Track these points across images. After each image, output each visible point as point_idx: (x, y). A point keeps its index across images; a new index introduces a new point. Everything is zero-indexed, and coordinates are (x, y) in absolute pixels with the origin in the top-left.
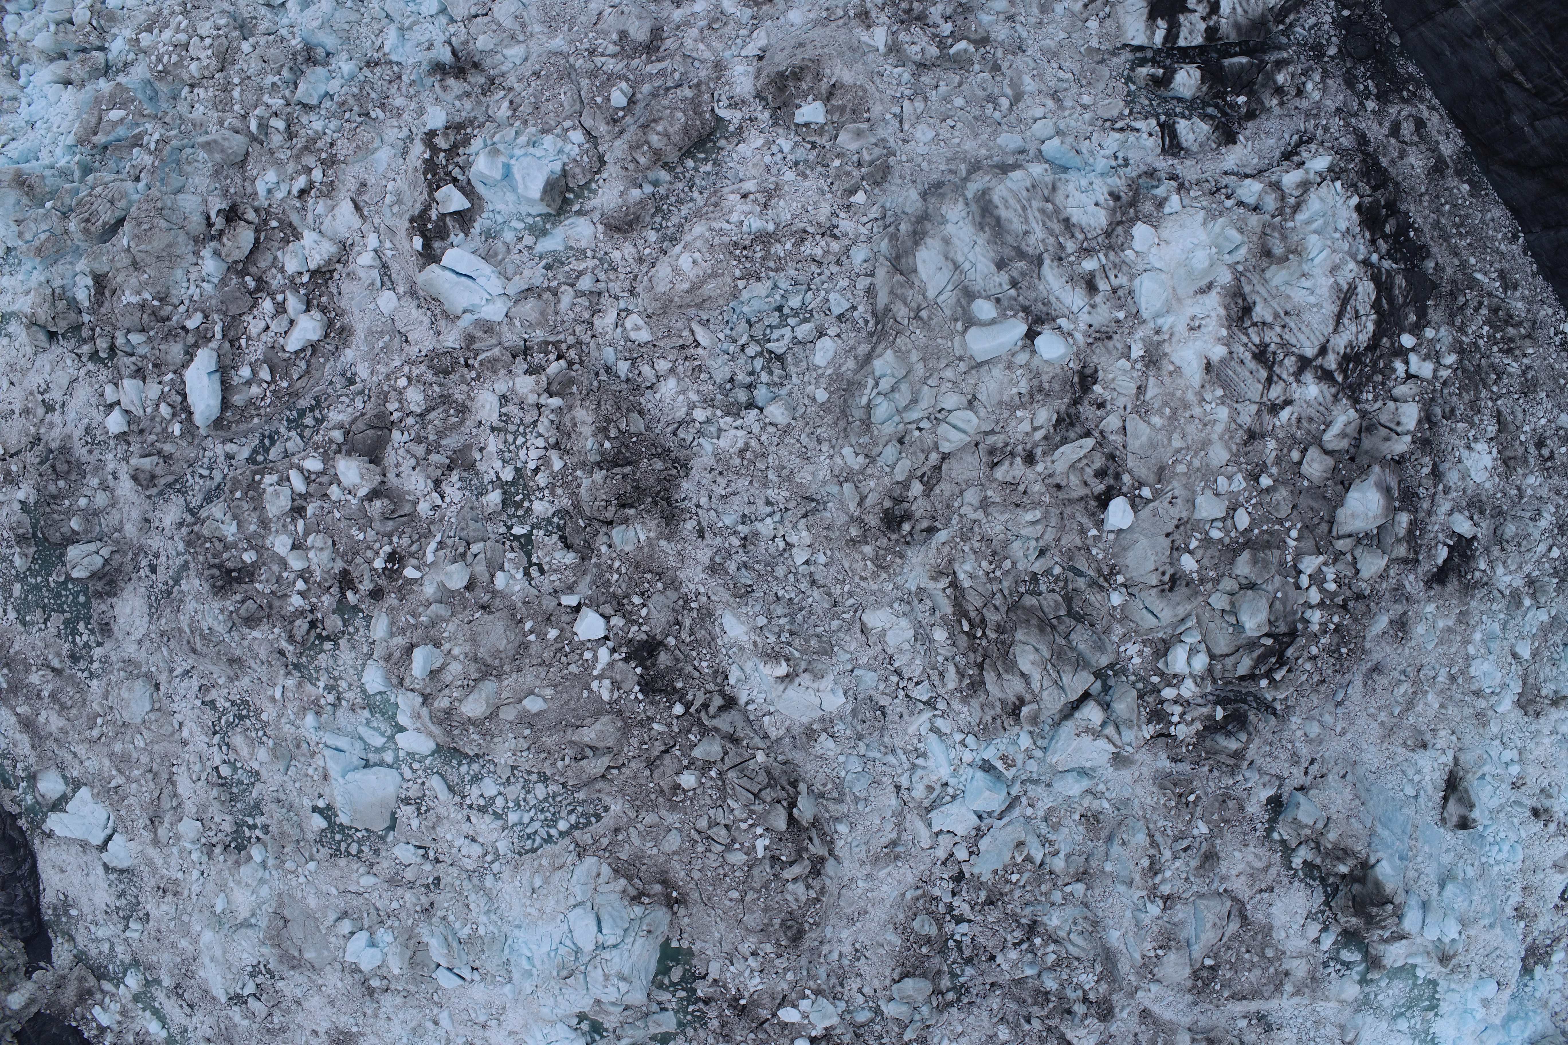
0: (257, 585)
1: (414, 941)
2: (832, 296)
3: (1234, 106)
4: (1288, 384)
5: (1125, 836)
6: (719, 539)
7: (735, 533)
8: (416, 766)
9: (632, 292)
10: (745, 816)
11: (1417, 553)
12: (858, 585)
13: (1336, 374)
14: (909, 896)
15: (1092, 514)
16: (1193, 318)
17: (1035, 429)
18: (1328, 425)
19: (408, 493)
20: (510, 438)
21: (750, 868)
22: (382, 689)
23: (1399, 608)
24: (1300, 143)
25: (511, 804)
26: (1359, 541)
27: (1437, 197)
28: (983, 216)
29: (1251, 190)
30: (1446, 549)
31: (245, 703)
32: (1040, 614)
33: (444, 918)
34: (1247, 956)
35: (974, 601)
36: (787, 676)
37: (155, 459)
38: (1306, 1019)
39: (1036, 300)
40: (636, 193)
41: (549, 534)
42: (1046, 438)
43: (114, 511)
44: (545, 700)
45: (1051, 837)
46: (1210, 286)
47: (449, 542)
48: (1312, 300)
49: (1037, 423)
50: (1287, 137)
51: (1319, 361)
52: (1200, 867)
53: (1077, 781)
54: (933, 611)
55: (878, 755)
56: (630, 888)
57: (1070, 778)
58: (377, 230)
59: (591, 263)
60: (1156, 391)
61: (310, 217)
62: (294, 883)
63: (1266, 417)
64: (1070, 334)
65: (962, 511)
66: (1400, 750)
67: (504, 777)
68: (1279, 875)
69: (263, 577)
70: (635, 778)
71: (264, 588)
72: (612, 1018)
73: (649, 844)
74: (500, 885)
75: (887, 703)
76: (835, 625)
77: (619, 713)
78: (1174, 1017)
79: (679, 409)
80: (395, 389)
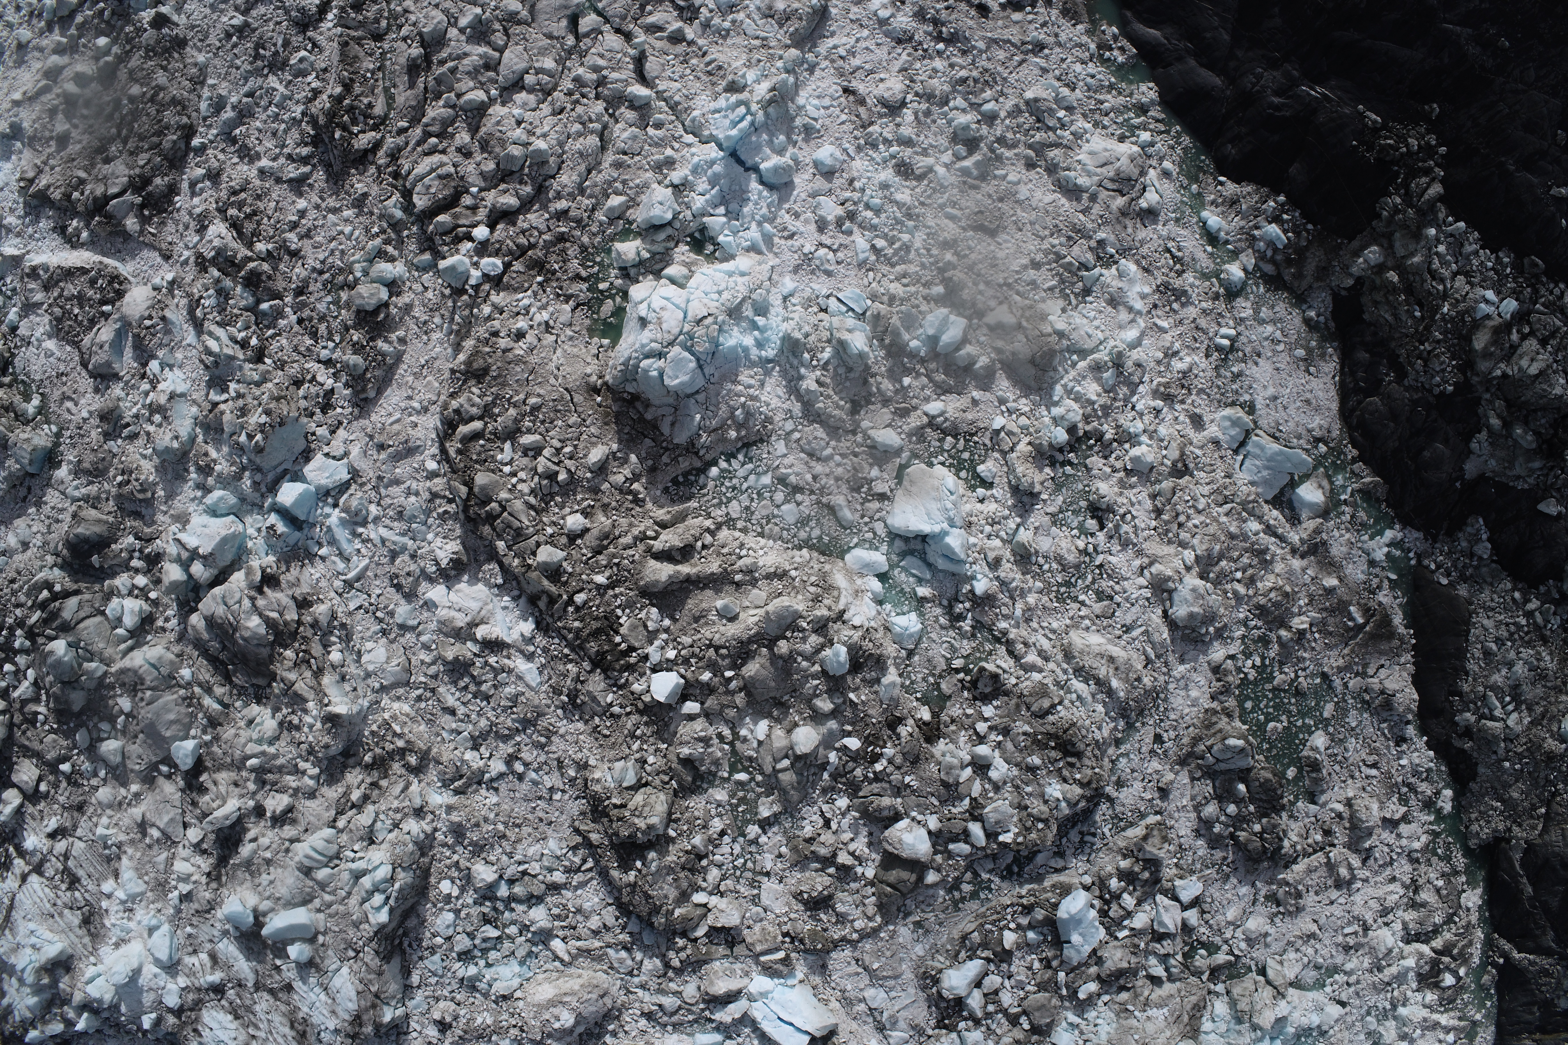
0: (1030, 731)
1: (886, 343)
2: (441, 972)
4: (51, 853)
5: (176, 446)
6: (542, 758)
7: (526, 765)
8: (870, 535)
9: (628, 991)
10: (520, 487)
13: (15, 855)
14: (372, 395)
15: (208, 753)
16: (130, 919)
17: (255, 840)
18: (18, 811)
19: (857, 818)
20: (750, 865)
21: (518, 430)
22: (896, 619)
25: (768, 495)
32: (247, 669)
34: (77, 311)
35: (304, 689)
36: (477, 625)
37: (1141, 856)
38: (31, 236)
39: (259, 953)
42: (247, 831)
43: (1199, 799)
44: (717, 610)
46: (116, 946)
47: (813, 770)
48: (33, 926)
49: (253, 845)
51: (27, 869)
52: (113, 409)
53: (218, 504)
54: (343, 679)
55: (398, 539)
56: (641, 410)
57: (222, 508)
59: (667, 1020)
60: (158, 860)
62: (1023, 401)
63: (68, 824)
64: (227, 921)
67: (771, 527)
68: (52, 390)
69: (1022, 738)
70: (631, 525)
71: (1022, 727)
72: (679, 258)
73: (621, 454)
74: (786, 407)
75: (389, 589)
76: (434, 670)
77: (643, 594)
78: (143, 248)
79: (581, 884)
80: (868, 918)
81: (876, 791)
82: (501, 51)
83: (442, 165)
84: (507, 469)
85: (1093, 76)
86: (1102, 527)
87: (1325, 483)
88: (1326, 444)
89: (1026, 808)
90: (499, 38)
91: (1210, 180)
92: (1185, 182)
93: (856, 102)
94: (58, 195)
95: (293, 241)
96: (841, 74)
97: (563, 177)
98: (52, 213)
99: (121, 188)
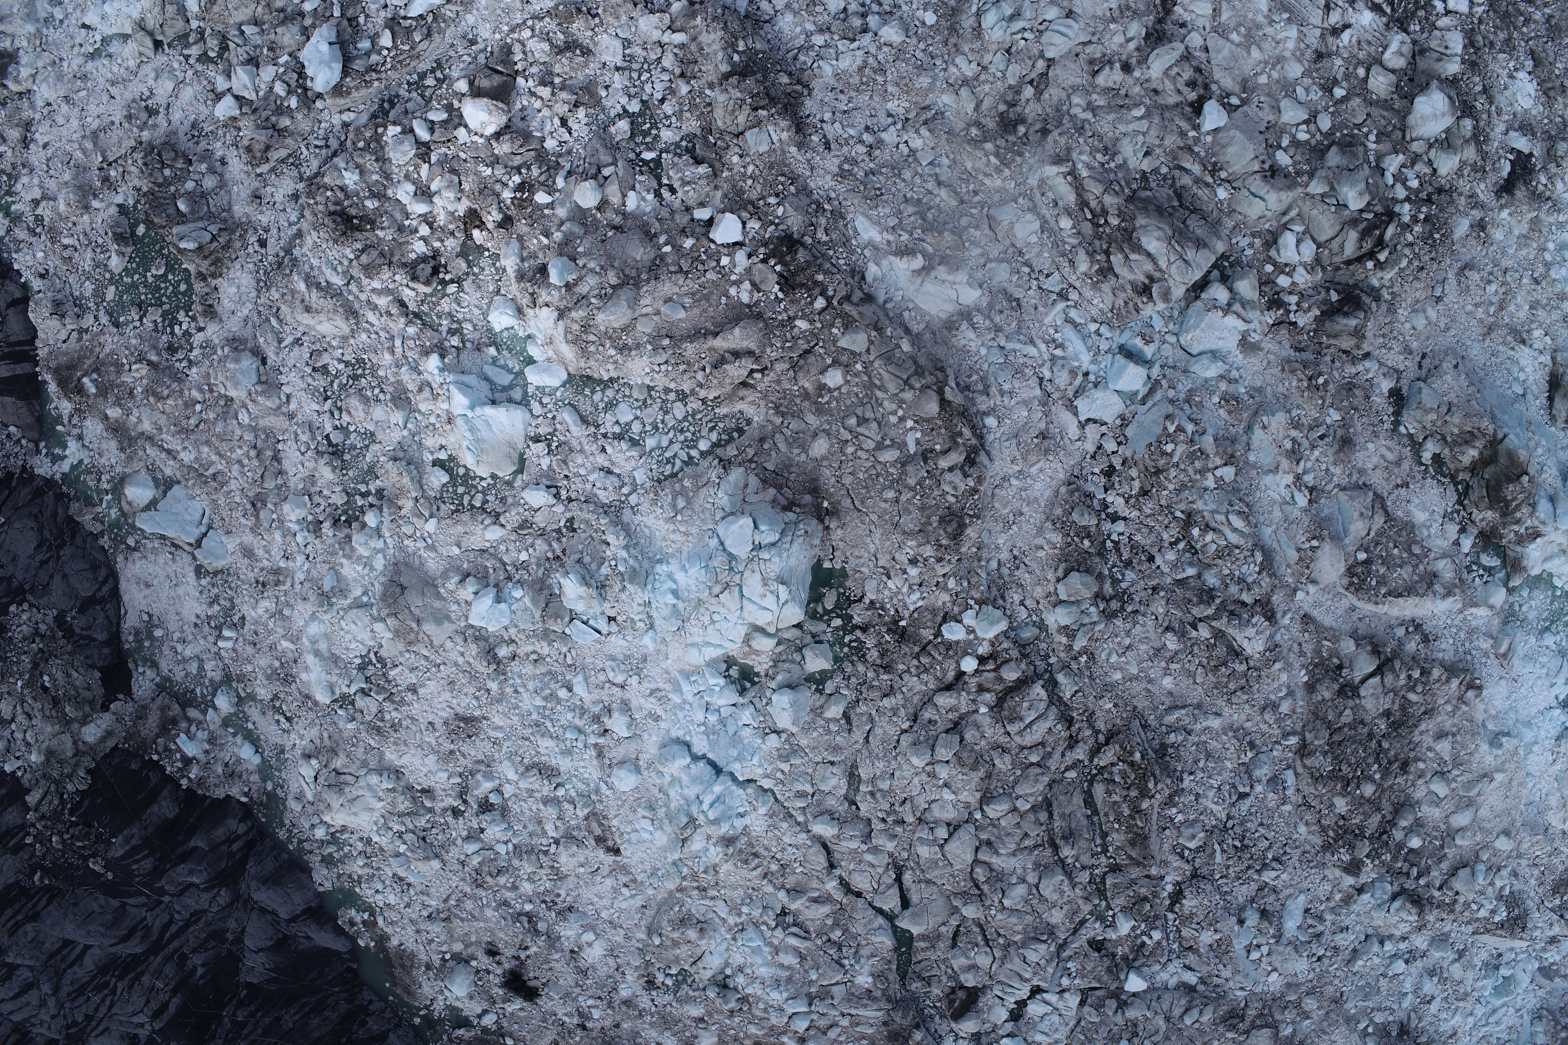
0: (378, 232)
1: (546, 592)
4: (1344, 10)
5: (1265, 419)
6: (845, 149)
7: (861, 142)
8: (545, 400)
10: (894, 406)
11: (1485, 161)
12: (982, 184)
13: (1384, 7)
14: (1063, 490)
15: (1189, 119)
17: (1129, 40)
18: (1385, 47)
19: (535, 132)
20: (635, 75)
21: (903, 465)
22: (511, 322)
23: (1476, 214)
25: (648, 428)
26: (1431, 145)
30: (1508, 163)
31: (361, 362)
32: (1156, 204)
33: (579, 561)
34: (1396, 551)
35: (1094, 189)
36: (924, 268)
37: (270, 132)
38: (1460, 629)
41: (679, 156)
42: (1138, 49)
43: (222, 192)
44: (685, 308)
45: (1196, 417)
47: (579, 169)
49: (1130, 34)
52: (1340, 450)
53: (1211, 364)
54: (1056, 202)
55: (1018, 347)
56: (780, 497)
57: (1205, 360)
60: (1230, 14)
62: (411, 550)
63: (1330, 39)
65: (1073, 112)
66: (1501, 348)
67: (642, 397)
68: (1411, 470)
69: (385, 224)
70: (778, 382)
71: (386, 235)
72: (764, 658)
73: (796, 451)
74: (638, 518)
75: (1021, 296)
76: (964, 221)
77: (759, 316)
78: (1334, 624)
79: (797, 37)
80: (519, 41)
81: (518, 158)
82: (976, 861)
83: (1020, 733)
85: (377, 891)
86: (327, 436)
87: (126, 507)
88: (128, 547)
89: (377, 160)
90: (980, 873)
91: (255, 796)
92: (279, 791)
93: (606, 840)
94: (1436, 673)
95: (1172, 643)
96: (624, 869)
97: (893, 731)
98: (1440, 655)
99: (1366, 685)
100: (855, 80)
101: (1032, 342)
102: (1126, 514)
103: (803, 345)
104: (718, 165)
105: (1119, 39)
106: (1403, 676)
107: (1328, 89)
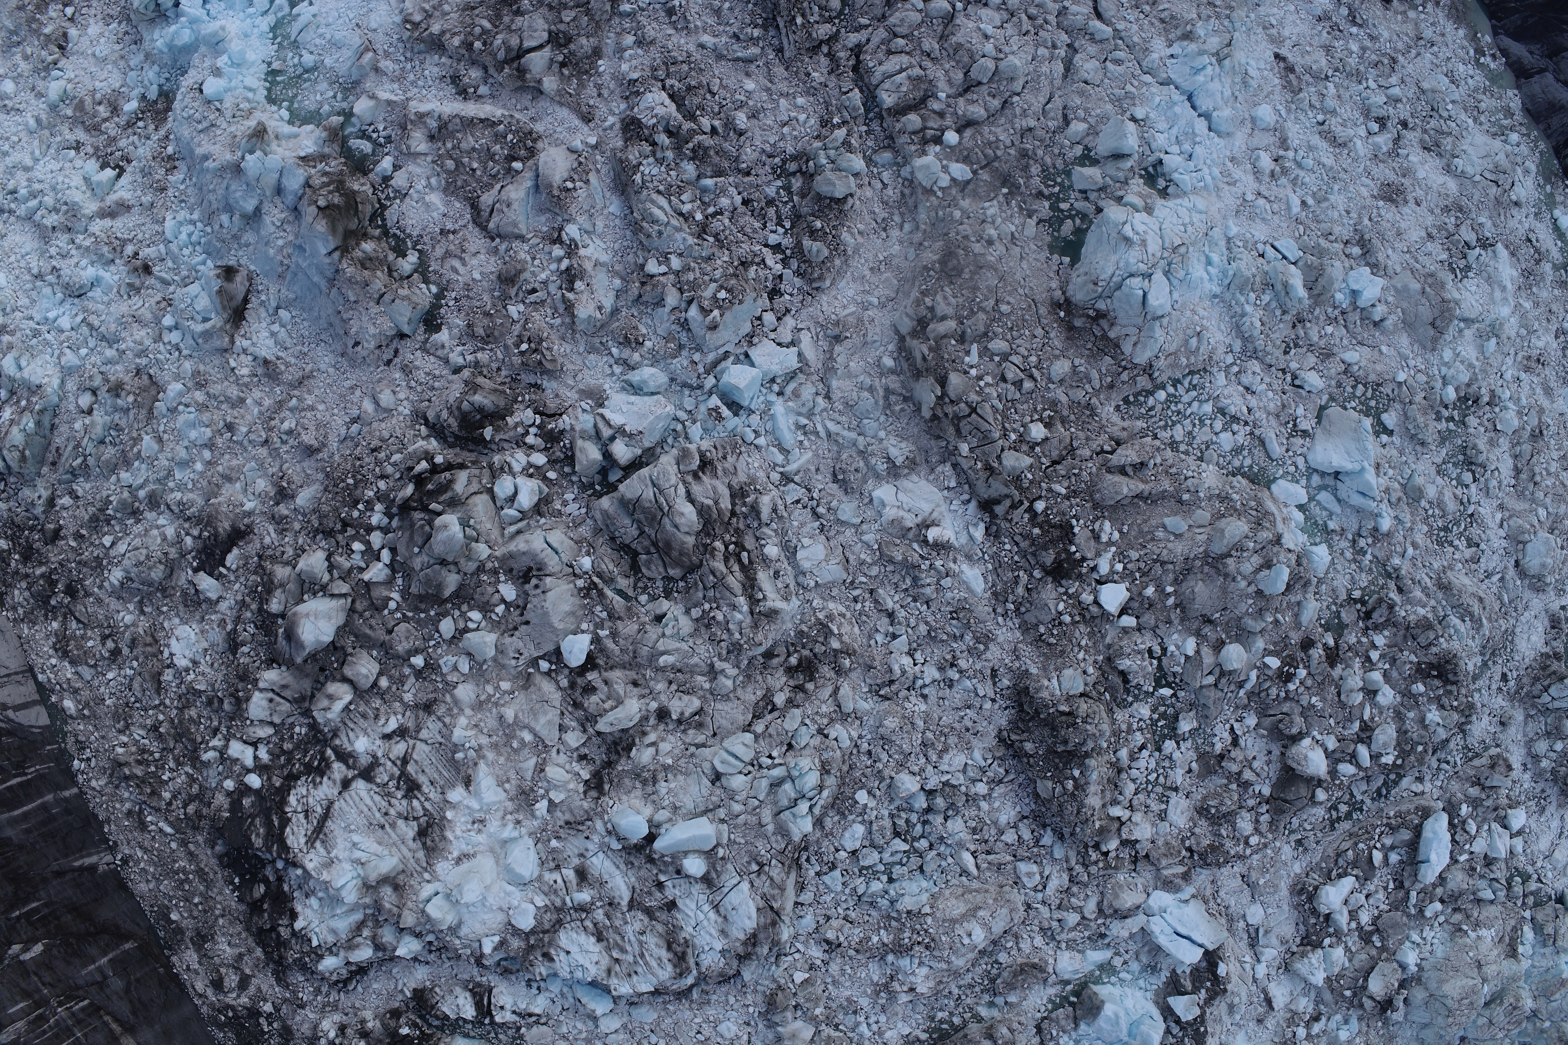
0: (1415, 660)
1: (1315, 292)
2: (839, 888)
3: (415, 1025)
4: (386, 756)
5: (598, 317)
6: (978, 667)
7: (961, 672)
8: (1292, 469)
9: (1028, 907)
10: (987, 390)
11: (260, 566)
12: (847, 608)
13: (333, 758)
14: (828, 283)
15: (602, 650)
16: (479, 831)
17: (653, 744)
18: (346, 709)
19: (1263, 736)
20: (1162, 780)
21: (986, 334)
22: (1314, 549)
23: (283, 509)
24: (346, 982)
25: (1208, 422)
26: (324, 588)
27: (205, 911)
28: (684, 953)
29: (407, 947)
30: (228, 564)
31: (1440, 544)
32: (666, 559)
33: (1284, 312)
34: (475, 165)
35: (734, 581)
36: (928, 527)
37: (1488, 784)
38: (413, 83)
39: (640, 868)
40: (1012, 999)
41: (1138, 686)
42: (644, 734)
43: (1531, 735)
44: (1164, 527)
45: (677, 328)
46: (458, 861)
47: (1232, 687)
48: (356, 838)
49: (652, 750)
50: (360, 989)
51: (350, 774)
52: (520, 272)
53: (644, 382)
54: (776, 575)
55: (845, 433)
56: (1106, 327)
57: (652, 386)
58: (1255, 980)
59: (1064, 936)
60: (525, 765)
61: (1313, 995)
62: (1420, 359)
63: (411, 724)
64: (609, 833)
66: (293, 361)
67: (1211, 451)
68: (433, 247)
69: (1407, 667)
70: (1088, 439)
71: (1408, 657)
72: (1136, 189)
73: (1082, 369)
74: (1227, 341)
75: (831, 485)
76: (874, 571)
77: (1096, 506)
78: (557, 108)
79: (1000, 796)
80: (1261, 834)
81: (1284, 710)
83: (911, 66)
84: (973, 372)
86: (1474, 480)
89: (1406, 732)
92: (1542, 182)
93: (1286, 68)
94: (456, 41)
95: (741, 119)
96: (1272, 40)
97: (1028, 96)
98: (443, 60)
99: (540, 42)
100: (953, 740)
101: (829, 435)
102: (764, 250)
103: (1061, 469)
104: (1106, 668)
105: (665, 747)
106: (498, 42)
107: (431, 666)
